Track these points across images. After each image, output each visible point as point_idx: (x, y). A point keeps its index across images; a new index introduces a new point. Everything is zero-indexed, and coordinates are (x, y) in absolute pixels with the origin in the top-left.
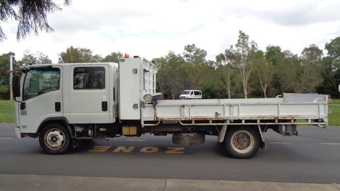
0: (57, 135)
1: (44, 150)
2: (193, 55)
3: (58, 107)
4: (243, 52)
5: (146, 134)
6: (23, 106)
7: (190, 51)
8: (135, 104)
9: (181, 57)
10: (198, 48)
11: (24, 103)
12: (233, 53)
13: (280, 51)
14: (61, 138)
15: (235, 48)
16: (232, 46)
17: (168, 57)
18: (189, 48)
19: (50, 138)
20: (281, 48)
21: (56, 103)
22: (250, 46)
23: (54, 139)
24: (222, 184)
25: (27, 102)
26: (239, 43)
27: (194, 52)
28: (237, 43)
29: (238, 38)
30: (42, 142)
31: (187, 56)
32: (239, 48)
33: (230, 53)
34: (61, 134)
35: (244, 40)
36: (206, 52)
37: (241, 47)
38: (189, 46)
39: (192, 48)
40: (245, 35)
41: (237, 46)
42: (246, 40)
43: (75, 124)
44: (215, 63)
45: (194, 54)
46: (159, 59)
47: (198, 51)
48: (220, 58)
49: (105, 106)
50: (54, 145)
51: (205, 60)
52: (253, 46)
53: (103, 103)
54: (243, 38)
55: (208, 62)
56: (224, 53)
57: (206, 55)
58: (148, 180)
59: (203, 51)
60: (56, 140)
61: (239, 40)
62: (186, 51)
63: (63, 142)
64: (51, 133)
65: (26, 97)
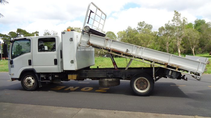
0: (30, 80)
1: (24, 88)
2: (143, 28)
3: (30, 63)
4: (177, 25)
5: (87, 79)
6: (11, 63)
7: (142, 26)
8: (71, 61)
9: (136, 30)
10: (147, 24)
11: (12, 61)
12: (170, 25)
13: (205, 22)
14: (33, 81)
15: (171, 23)
16: (169, 21)
17: (127, 31)
18: (141, 24)
19: (27, 81)
20: (205, 21)
21: (29, 60)
22: (182, 20)
23: (29, 82)
24: (115, 113)
25: (14, 60)
26: (174, 19)
27: (144, 26)
28: (173, 19)
29: (174, 16)
30: (22, 83)
31: (140, 29)
32: (174, 22)
33: (168, 26)
34: (33, 79)
35: (178, 17)
36: (152, 26)
37: (175, 21)
38: (141, 23)
39: (143, 24)
40: (178, 13)
41: (173, 21)
42: (179, 16)
43: (40, 73)
44: (158, 33)
45: (145, 28)
46: (122, 32)
47: (147, 26)
48: (161, 29)
49: (56, 62)
50: (29, 85)
51: (151, 31)
52: (184, 20)
53: (55, 60)
54: (177, 15)
55: (153, 32)
56: (164, 26)
57: (152, 28)
58: (70, 108)
59: (150, 25)
60: (30, 83)
61: (174, 17)
62: (139, 26)
63: (34, 84)
64: (27, 78)
65: (13, 57)
